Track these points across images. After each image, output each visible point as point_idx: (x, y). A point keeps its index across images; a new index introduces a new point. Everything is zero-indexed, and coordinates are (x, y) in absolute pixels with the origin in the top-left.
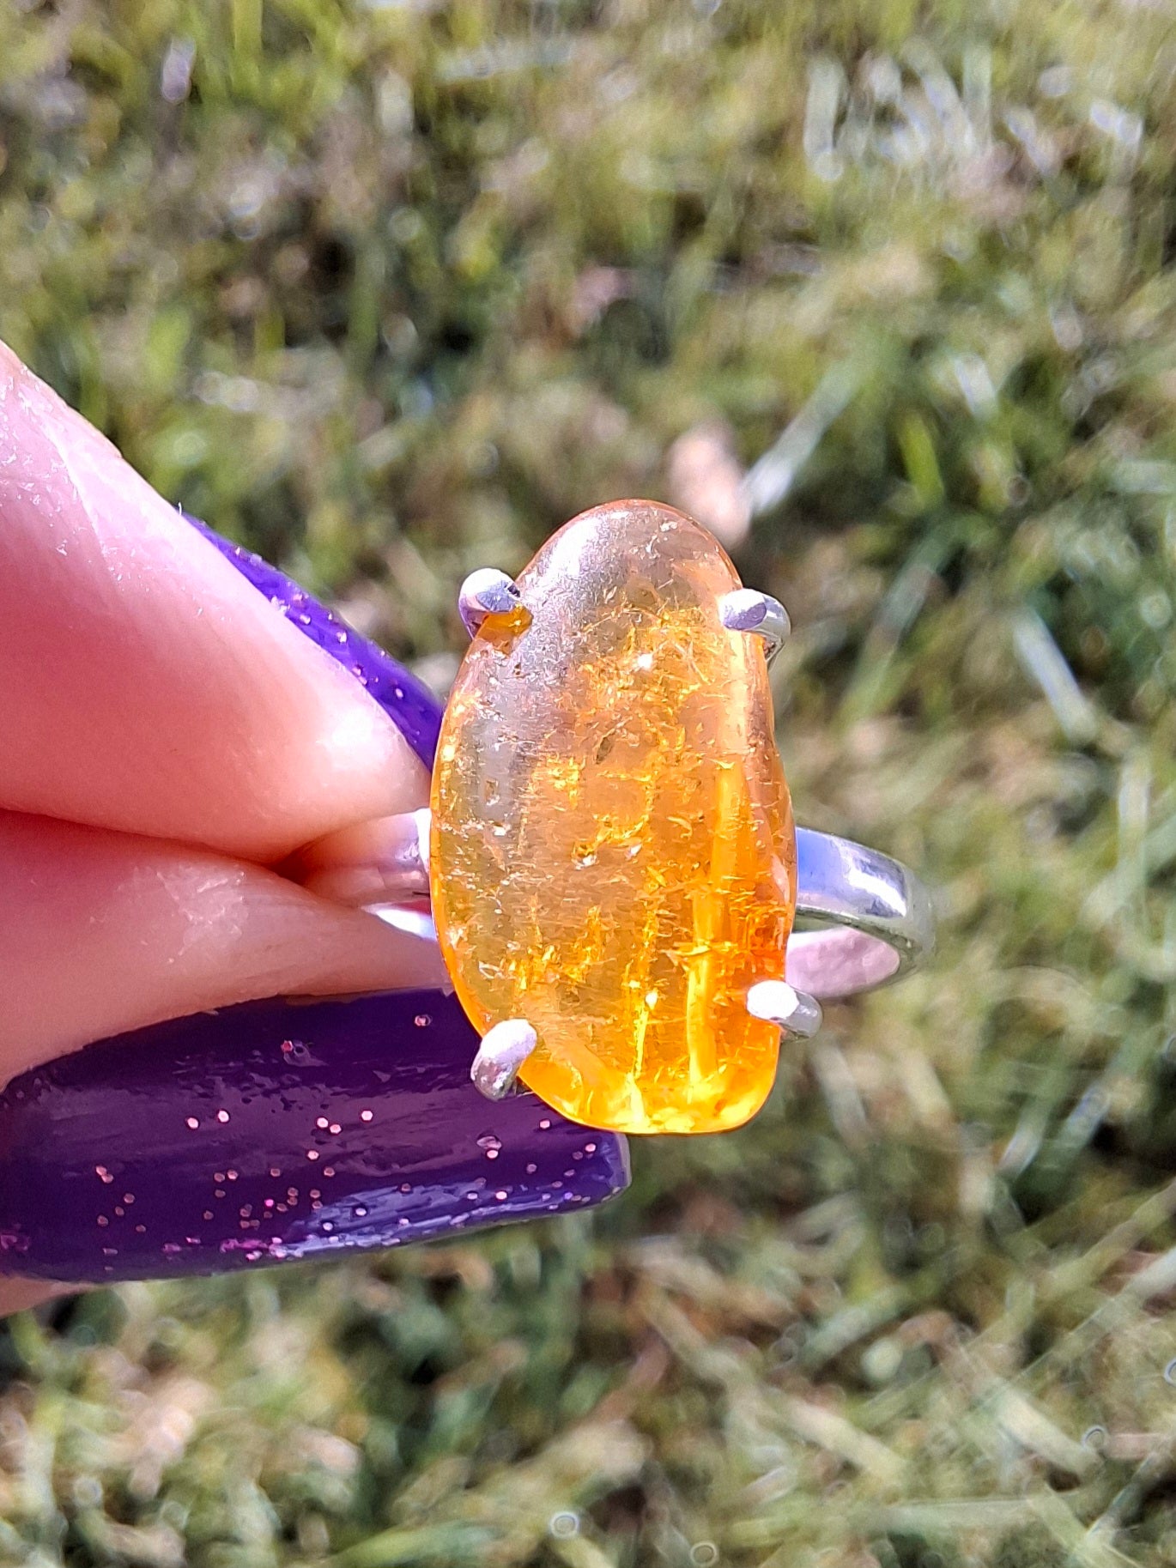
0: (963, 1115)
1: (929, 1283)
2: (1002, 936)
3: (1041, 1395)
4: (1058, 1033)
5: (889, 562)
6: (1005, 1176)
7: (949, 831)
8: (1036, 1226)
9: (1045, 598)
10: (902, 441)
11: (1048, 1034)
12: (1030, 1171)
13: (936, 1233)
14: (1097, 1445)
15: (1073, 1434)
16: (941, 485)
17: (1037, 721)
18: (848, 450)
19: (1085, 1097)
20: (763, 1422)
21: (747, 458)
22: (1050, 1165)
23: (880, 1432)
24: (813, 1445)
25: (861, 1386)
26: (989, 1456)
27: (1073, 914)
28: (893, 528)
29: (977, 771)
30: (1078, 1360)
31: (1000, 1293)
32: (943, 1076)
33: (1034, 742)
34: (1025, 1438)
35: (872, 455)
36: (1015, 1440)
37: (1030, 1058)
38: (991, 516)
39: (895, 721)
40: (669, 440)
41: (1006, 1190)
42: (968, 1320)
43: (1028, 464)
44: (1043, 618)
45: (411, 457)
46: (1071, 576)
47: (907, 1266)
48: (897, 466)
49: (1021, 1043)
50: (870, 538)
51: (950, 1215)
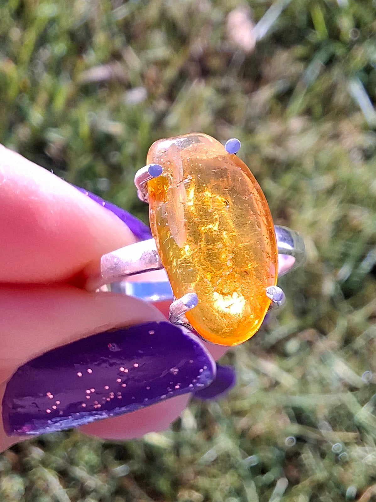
0: (324, 259)
1: (310, 319)
2: (341, 196)
3: (347, 360)
4: (360, 232)
5: (306, 59)
6: (339, 282)
7: (324, 158)
8: (349, 300)
9: (363, 74)
10: (313, 15)
11: (357, 232)
12: (347, 281)
13: (313, 302)
14: (368, 378)
15: (358, 374)
16: (326, 31)
17: (357, 119)
18: (293, 17)
19: (368, 255)
20: (248, 366)
21: (256, 19)
22: (355, 279)
23: (289, 371)
24: (265, 375)
25: (284, 355)
26: (328, 381)
27: (367, 189)
28: (309, 47)
29: (336, 136)
30: (361, 348)
31: (335, 324)
32: (317, 245)
33: (356, 126)
34: (341, 375)
35: (302, 19)
36: (338, 376)
37: (349, 240)
38: (344, 43)
39: (307, 117)
40: (227, 12)
41: (339, 287)
42: (323, 332)
43: (358, 24)
44: (362, 81)
45: (132, 15)
46: (373, 66)
47: (302, 313)
48: (311, 24)
49: (346, 235)
50: (300, 50)
51: (318, 296)
